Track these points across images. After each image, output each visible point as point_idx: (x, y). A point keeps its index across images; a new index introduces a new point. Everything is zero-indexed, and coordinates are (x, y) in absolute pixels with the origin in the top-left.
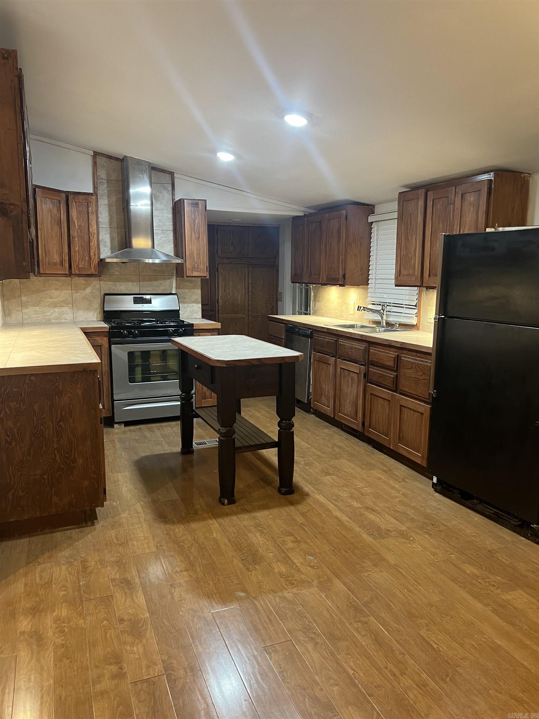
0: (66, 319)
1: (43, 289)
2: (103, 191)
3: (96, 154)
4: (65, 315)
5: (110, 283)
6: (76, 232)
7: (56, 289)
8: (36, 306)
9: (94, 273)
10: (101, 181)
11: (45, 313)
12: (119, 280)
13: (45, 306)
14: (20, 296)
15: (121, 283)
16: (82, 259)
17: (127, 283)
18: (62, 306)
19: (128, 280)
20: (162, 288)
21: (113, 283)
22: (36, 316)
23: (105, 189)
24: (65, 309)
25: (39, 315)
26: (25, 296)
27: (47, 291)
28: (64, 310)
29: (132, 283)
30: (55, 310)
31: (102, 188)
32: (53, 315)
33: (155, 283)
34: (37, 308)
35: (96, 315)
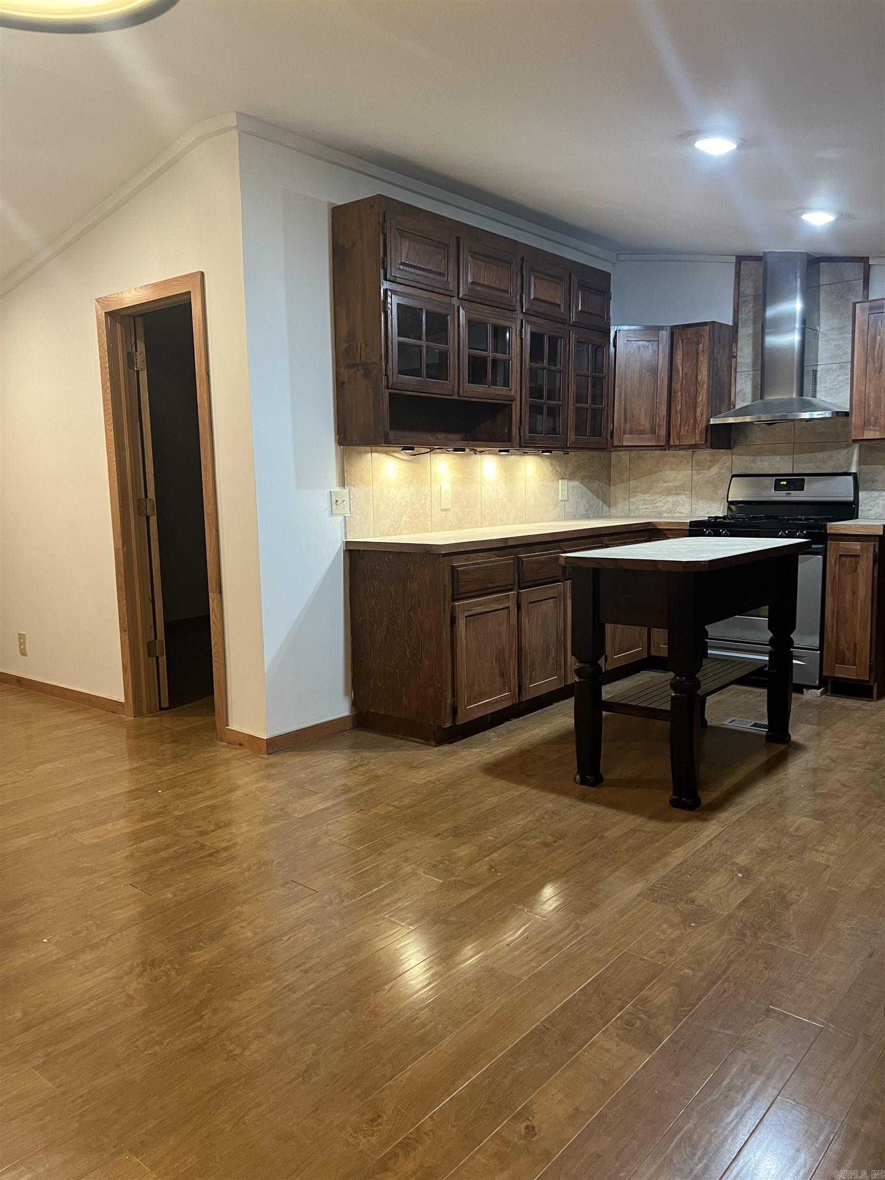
0: (682, 513)
1: (657, 469)
2: (746, 314)
3: (741, 259)
4: (680, 507)
5: (747, 458)
6: (679, 384)
7: (673, 469)
8: (645, 493)
9: (699, 443)
10: (745, 298)
11: (656, 503)
12: (760, 453)
13: (656, 494)
14: (628, 480)
15: (763, 458)
16: (686, 423)
17: (773, 457)
18: (678, 494)
19: (775, 452)
20: (831, 463)
21: (751, 458)
22: (644, 507)
23: (749, 311)
24: (682, 498)
25: (647, 506)
26: (634, 479)
27: (661, 471)
28: (680, 500)
29: (782, 457)
30: (668, 499)
31: (745, 310)
32: (666, 507)
33: (820, 455)
34: (647, 496)
35: (722, 507)
